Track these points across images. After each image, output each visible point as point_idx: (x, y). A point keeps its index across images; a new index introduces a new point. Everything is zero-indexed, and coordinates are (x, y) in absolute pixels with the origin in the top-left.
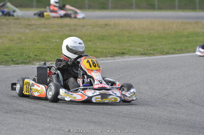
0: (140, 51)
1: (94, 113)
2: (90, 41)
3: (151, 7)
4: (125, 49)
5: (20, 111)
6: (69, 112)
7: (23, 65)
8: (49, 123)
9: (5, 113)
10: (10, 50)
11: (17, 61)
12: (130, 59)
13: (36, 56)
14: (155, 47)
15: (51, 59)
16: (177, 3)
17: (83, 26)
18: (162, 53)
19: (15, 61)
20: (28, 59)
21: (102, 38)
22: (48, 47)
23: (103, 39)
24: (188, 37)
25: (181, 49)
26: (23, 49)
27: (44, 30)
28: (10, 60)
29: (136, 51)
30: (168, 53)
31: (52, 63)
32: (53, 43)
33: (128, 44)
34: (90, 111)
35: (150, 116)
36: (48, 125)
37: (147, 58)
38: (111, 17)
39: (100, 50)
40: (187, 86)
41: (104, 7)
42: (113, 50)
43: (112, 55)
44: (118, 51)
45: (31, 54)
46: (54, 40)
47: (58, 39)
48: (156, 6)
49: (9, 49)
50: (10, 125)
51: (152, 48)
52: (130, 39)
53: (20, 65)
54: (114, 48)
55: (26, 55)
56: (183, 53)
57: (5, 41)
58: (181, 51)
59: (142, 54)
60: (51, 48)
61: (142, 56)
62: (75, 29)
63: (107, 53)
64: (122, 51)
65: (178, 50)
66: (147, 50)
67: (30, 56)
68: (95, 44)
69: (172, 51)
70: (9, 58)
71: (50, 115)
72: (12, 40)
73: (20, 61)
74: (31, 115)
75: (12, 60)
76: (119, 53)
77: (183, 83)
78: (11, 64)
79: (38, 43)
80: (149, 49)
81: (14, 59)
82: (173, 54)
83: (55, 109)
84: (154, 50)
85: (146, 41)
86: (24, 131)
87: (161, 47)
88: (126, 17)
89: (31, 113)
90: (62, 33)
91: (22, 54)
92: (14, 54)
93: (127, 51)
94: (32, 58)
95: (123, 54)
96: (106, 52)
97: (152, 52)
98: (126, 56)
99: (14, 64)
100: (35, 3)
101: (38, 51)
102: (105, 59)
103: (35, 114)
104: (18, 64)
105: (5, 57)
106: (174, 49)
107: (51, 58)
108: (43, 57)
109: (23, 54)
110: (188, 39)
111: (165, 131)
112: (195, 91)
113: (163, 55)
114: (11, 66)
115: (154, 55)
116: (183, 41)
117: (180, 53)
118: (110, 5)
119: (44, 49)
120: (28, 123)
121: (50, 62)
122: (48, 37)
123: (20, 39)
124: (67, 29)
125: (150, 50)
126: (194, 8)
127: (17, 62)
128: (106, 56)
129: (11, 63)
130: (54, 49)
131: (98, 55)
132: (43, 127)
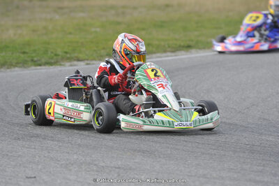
2: (143, 29)
9: (15, 139)
11: (39, 60)
19: (35, 61)
21: (161, 25)
23: (161, 27)
44: (182, 44)
49: (28, 44)
50: (19, 158)
54: (176, 40)
63: (167, 46)
75: (32, 60)
81: (35, 59)
86: (40, 167)
92: (35, 51)
94: (60, 57)
95: (189, 47)
98: (193, 51)
102: (164, 55)
104: (40, 65)
105: (22, 56)
109: (47, 51)
111: (244, 163)
127: (39, 62)
128: (165, 51)
129: (30, 63)
131: (154, 49)
132: (67, 159)
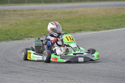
0: (91, 28)
4: (82, 28)
5: (14, 72)
6: (45, 71)
7: (17, 41)
8: (32, 79)
10: (9, 31)
12: (85, 34)
13: (26, 34)
14: (101, 25)
15: (35, 36)
17: (56, 14)
20: (21, 36)
22: (33, 28)
24: (121, 18)
25: (117, 26)
26: (18, 30)
27: (32, 17)
28: (9, 38)
29: (89, 28)
30: (109, 29)
31: (36, 38)
32: (36, 25)
33: (84, 24)
35: (97, 72)
36: (31, 81)
37: (96, 32)
38: (73, 7)
39: (66, 29)
40: (121, 50)
42: (74, 28)
43: (74, 32)
45: (22, 33)
46: (38, 24)
47: (40, 22)
51: (99, 26)
52: (85, 20)
53: (15, 41)
57: (7, 26)
58: (117, 27)
59: (92, 30)
60: (35, 29)
62: (51, 16)
64: (80, 28)
65: (115, 27)
66: (96, 27)
67: (22, 34)
69: (111, 27)
70: (9, 36)
71: (33, 74)
72: (11, 25)
73: (16, 38)
76: (78, 30)
77: (118, 48)
78: (10, 40)
79: (27, 26)
80: (97, 26)
82: (112, 29)
83: (36, 70)
84: (100, 27)
85: (95, 22)
87: (104, 25)
88: (82, 7)
90: (42, 19)
93: (83, 28)
96: (70, 30)
97: (99, 28)
99: (12, 40)
101: (27, 31)
103: (23, 74)
106: (113, 26)
107: (35, 35)
108: (30, 35)
113: (106, 30)
114: (10, 42)
115: (100, 30)
116: (118, 21)
117: (117, 29)
119: (31, 29)
120: (18, 80)
121: (35, 38)
122: (34, 22)
123: (16, 23)
124: (46, 16)
125: (98, 27)
130: (37, 29)
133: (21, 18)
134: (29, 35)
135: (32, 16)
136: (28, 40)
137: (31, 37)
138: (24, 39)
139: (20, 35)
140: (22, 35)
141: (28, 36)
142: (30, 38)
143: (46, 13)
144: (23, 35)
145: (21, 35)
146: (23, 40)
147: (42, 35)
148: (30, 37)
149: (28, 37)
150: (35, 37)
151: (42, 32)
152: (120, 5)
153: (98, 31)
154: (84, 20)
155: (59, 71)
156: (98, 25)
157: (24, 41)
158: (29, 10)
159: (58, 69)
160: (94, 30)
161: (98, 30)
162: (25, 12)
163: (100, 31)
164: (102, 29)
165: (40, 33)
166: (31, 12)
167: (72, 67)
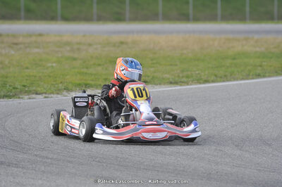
0: (169, 79)
1: (105, 165)
3: (185, 17)
4: (148, 76)
5: (2, 163)
7: (6, 100)
8: (41, 179)
12: (154, 90)
13: (24, 86)
14: (189, 73)
15: (45, 91)
16: (219, 12)
17: (90, 45)
18: (199, 81)
20: (13, 91)
22: (40, 74)
24: (234, 59)
25: (225, 76)
26: (7, 77)
27: (36, 50)
29: (163, 79)
30: (206, 81)
31: (47, 95)
32: (47, 68)
33: (152, 69)
34: (99, 162)
36: (40, 182)
37: (178, 88)
38: (129, 32)
41: (119, 18)
45: (17, 83)
46: (50, 65)
47: (55, 62)
48: (191, 17)
51: (185, 74)
52: (155, 61)
53: (2, 100)
55: (10, 86)
56: (228, 81)
58: (225, 78)
59: (171, 83)
60: (45, 76)
61: (172, 85)
62: (79, 49)
65: (221, 77)
66: (179, 76)
67: (16, 86)
68: (106, 69)
69: (213, 78)
71: (43, 168)
73: (2, 94)
74: (16, 169)
77: (227, 122)
79: (27, 68)
80: (181, 75)
82: (213, 82)
83: (49, 161)
84: (187, 77)
85: (176, 65)
87: (197, 72)
88: (149, 32)
89: (17, 166)
90: (60, 55)
91: (4, 85)
93: (150, 78)
97: (185, 79)
100: (23, 13)
101: (27, 80)
103: (23, 168)
106: (216, 76)
107: (44, 89)
108: (34, 88)
110: (235, 61)
112: (243, 133)
113: (200, 83)
115: (187, 83)
116: (228, 65)
117: (224, 81)
118: (128, 15)
119: (35, 76)
120: (12, 180)
121: (44, 95)
122: (41, 60)
123: (1, 63)
124: (68, 48)
125: (183, 77)
126: (242, 19)
130: (50, 77)
133: (13, 52)
134: (31, 89)
135: (37, 47)
136: (30, 98)
137: (37, 94)
138: (21, 96)
139: (11, 88)
140: (17, 88)
141: (30, 91)
142: (34, 96)
143: (68, 43)
144: (19, 87)
145: (14, 88)
146: (19, 98)
147: (59, 90)
148: (33, 93)
149: (28, 92)
150: (46, 93)
151: (61, 83)
152: (232, 32)
153: (184, 85)
154: (152, 60)
155: (99, 164)
156: (183, 71)
157: (21, 101)
158: (30, 35)
159: (97, 160)
160: (176, 83)
161: (182, 82)
162: (21, 39)
163: (188, 85)
164: (192, 81)
165: (56, 84)
166: (33, 39)
167: (127, 158)
